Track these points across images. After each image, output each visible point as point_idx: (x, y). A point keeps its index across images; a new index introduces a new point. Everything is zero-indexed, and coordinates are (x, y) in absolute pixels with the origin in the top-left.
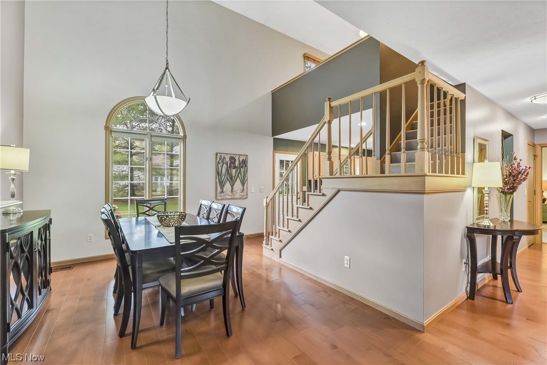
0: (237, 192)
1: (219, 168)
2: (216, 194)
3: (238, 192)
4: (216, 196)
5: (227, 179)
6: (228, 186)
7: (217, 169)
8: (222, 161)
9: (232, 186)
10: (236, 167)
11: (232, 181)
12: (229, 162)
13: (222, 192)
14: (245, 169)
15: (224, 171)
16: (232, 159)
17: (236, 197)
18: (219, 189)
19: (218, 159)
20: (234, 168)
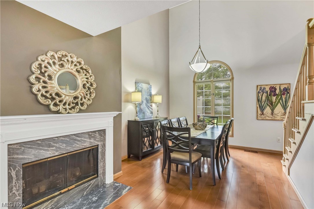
0: (278, 115)
1: (259, 97)
2: (257, 115)
3: (279, 114)
4: (257, 117)
5: (268, 104)
6: (268, 110)
7: (258, 97)
8: (262, 91)
9: (273, 110)
10: (277, 95)
11: (273, 106)
12: (269, 91)
13: (263, 114)
14: (287, 95)
15: (264, 98)
16: (273, 89)
17: (276, 119)
18: (259, 112)
19: (258, 90)
20: (274, 96)
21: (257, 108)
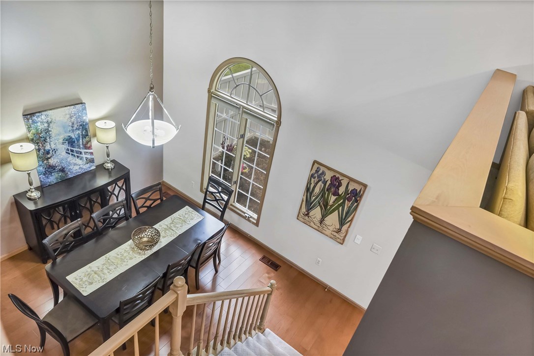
0: (329, 227)
1: (311, 184)
2: (299, 213)
3: (331, 228)
4: (298, 216)
5: (319, 203)
6: (317, 213)
7: (309, 183)
8: (319, 177)
9: (324, 217)
10: (338, 195)
11: (326, 211)
12: (329, 182)
13: (307, 215)
14: (352, 204)
15: (317, 190)
16: (336, 182)
17: (324, 231)
18: (304, 210)
19: (314, 171)
20: (334, 195)
21: (303, 201)
